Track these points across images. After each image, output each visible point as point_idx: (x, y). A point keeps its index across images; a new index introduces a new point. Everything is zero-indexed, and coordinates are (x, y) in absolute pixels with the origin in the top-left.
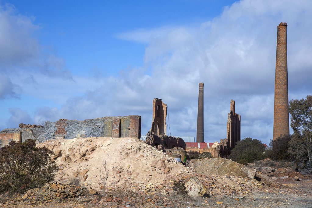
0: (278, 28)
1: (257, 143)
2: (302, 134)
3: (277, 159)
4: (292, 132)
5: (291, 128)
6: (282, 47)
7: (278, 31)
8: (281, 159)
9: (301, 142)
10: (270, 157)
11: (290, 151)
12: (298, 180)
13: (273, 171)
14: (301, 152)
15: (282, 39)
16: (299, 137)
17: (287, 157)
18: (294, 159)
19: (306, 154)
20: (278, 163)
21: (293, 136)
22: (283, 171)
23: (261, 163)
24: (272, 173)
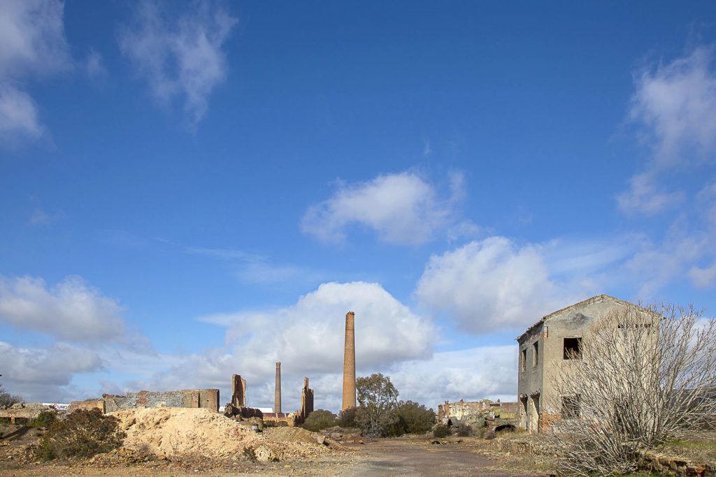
0: (347, 316)
1: (328, 413)
2: (366, 406)
3: (345, 427)
4: (358, 405)
5: (357, 401)
6: (350, 333)
7: (347, 319)
8: (349, 426)
9: (365, 412)
10: (339, 425)
11: (356, 420)
12: (362, 443)
13: (341, 436)
14: (365, 420)
15: (350, 326)
16: (364, 408)
17: (354, 425)
18: (359, 426)
19: (370, 422)
20: (346, 430)
21: (358, 408)
22: (349, 436)
23: (331, 430)
24: (340, 438)
